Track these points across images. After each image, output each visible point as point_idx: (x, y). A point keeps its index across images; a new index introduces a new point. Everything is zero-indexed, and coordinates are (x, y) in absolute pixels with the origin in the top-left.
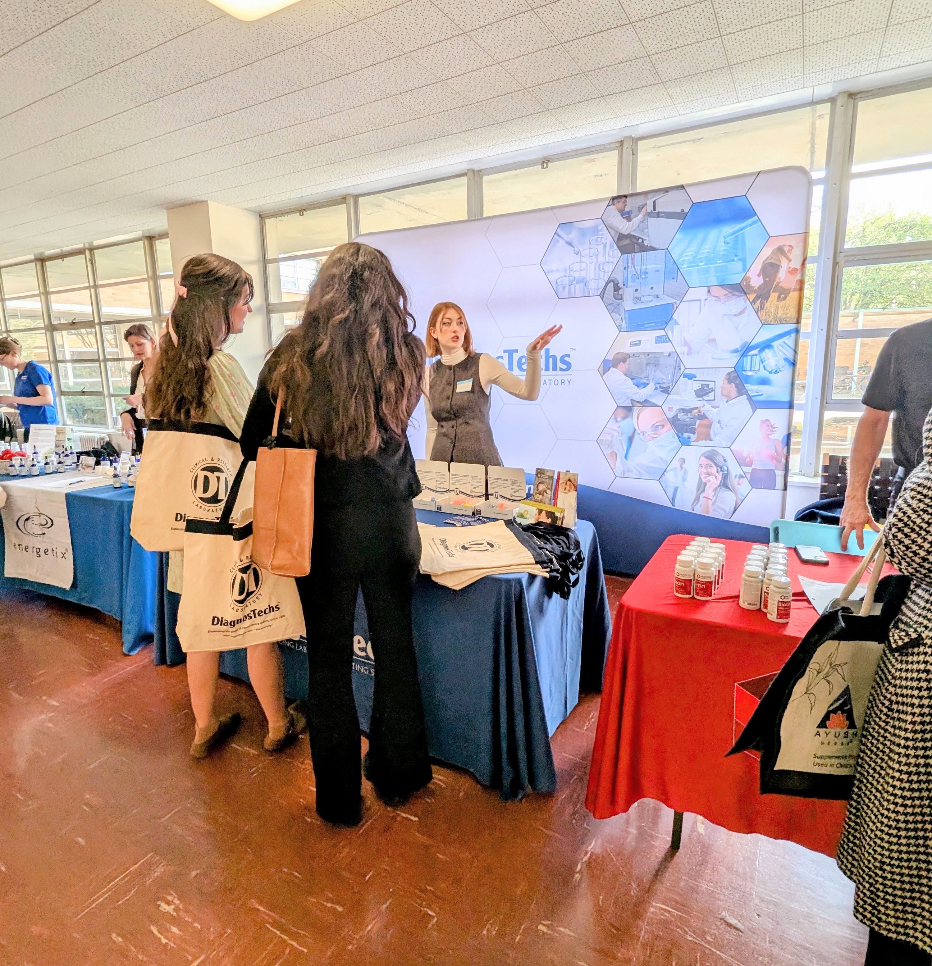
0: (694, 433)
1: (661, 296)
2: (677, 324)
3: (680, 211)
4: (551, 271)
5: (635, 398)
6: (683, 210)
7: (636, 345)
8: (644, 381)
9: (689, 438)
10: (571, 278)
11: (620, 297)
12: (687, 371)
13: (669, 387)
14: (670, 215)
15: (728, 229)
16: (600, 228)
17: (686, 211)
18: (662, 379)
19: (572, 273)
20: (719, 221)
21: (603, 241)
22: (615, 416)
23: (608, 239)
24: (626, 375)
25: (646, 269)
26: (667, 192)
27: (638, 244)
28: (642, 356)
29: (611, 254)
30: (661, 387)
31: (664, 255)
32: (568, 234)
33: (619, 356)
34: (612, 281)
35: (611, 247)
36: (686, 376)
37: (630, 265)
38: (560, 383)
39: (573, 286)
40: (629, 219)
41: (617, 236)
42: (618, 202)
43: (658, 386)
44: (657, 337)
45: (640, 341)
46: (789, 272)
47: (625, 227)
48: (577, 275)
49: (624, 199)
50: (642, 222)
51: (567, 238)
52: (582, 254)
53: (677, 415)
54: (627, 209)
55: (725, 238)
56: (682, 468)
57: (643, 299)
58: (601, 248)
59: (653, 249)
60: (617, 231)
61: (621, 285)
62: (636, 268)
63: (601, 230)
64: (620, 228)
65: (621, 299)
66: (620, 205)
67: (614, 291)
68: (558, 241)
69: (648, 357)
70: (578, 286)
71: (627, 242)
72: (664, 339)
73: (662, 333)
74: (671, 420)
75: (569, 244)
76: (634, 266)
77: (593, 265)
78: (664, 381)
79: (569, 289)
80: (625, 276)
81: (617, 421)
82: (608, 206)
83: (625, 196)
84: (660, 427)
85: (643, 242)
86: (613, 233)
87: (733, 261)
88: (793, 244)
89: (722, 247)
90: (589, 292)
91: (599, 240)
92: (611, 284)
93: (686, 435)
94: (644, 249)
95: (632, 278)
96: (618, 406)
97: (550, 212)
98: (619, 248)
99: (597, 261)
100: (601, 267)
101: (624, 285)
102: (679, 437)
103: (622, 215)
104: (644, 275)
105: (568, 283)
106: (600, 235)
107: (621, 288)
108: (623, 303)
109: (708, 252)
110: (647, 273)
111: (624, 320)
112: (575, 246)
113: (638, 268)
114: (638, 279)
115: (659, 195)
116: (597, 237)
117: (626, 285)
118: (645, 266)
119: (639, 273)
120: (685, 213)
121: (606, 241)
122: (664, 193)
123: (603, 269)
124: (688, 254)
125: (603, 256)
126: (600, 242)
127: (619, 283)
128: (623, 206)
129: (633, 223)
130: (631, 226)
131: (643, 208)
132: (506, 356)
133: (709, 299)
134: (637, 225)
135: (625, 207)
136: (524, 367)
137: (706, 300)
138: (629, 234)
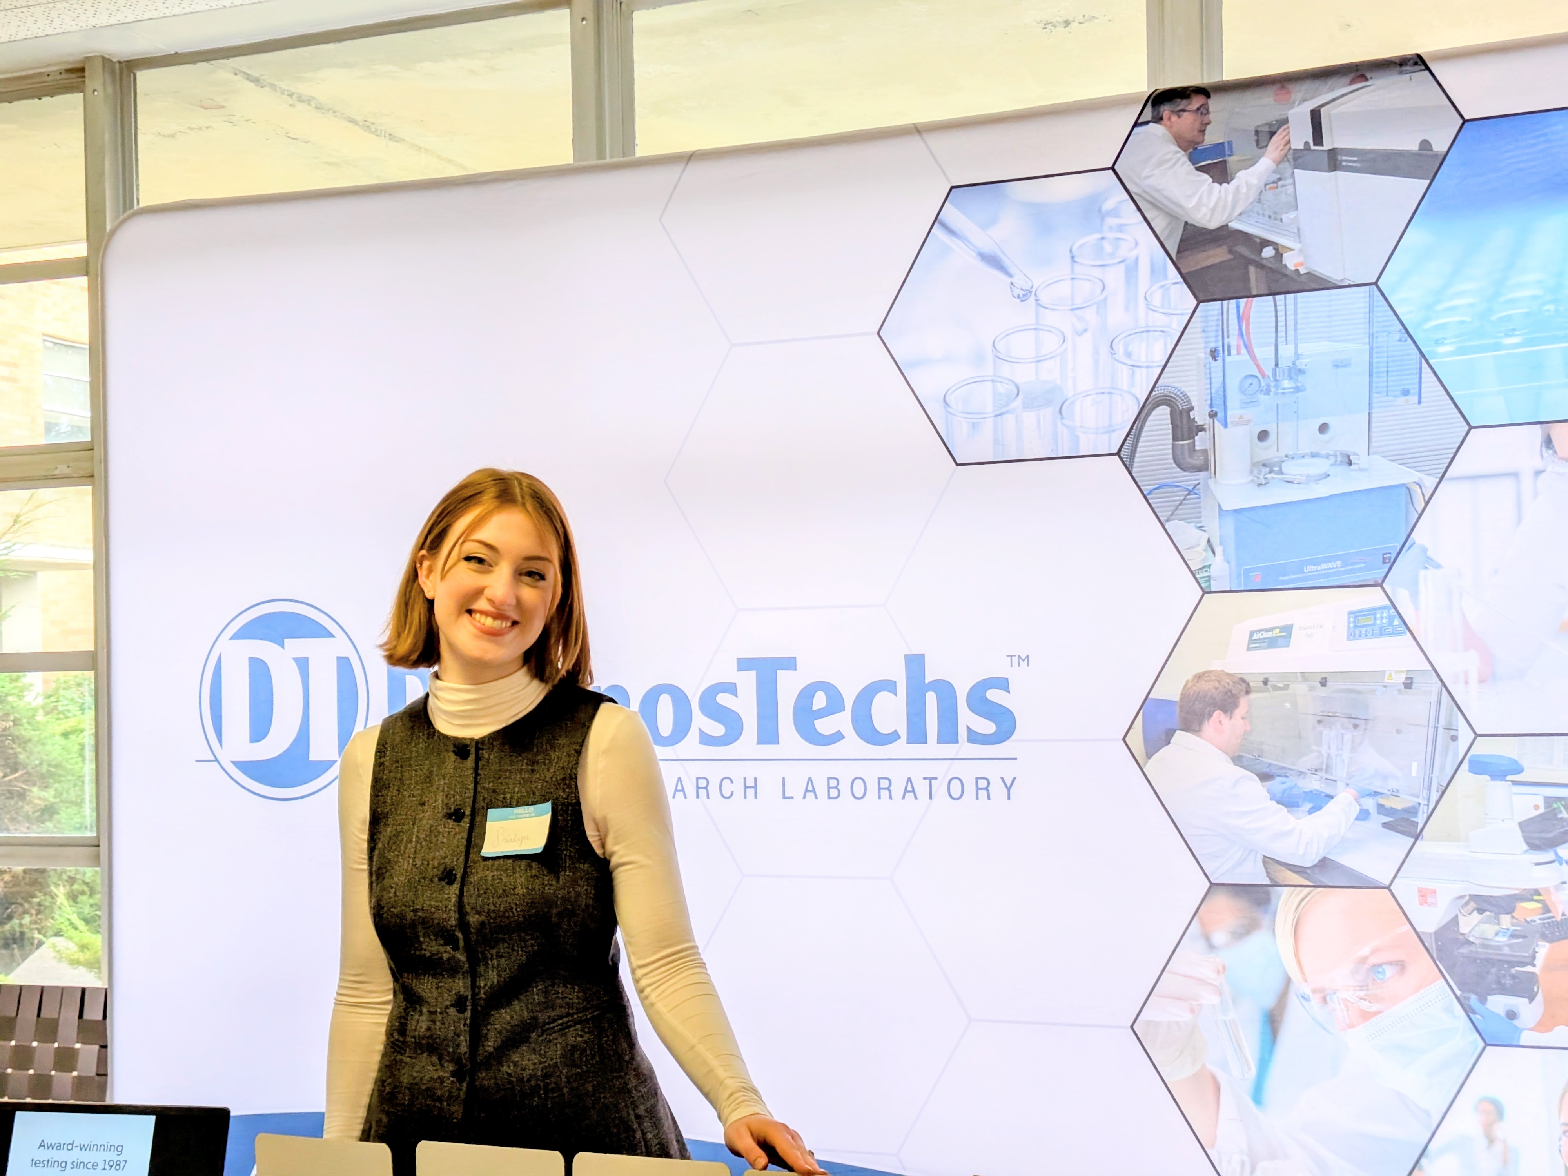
0: (1532, 998)
1: (1362, 459)
2: (1429, 562)
3: (1415, 147)
4: (924, 362)
5: (1283, 851)
6: (1425, 145)
7: (1272, 643)
8: (1313, 784)
9: (1512, 1015)
10: (1001, 388)
11: (1198, 461)
12: (1483, 748)
13: (1413, 811)
14: (1378, 162)
16: (1108, 205)
17: (1440, 145)
18: (1385, 777)
19: (1005, 370)
21: (1123, 253)
22: (1203, 924)
23: (1144, 247)
24: (1237, 760)
25: (1297, 356)
26: (1364, 78)
27: (1260, 266)
28: (1300, 688)
29: (1157, 301)
30: (1381, 809)
32: (985, 226)
33: (1206, 686)
34: (1166, 401)
35: (1156, 274)
36: (1480, 767)
37: (1233, 340)
38: (970, 788)
39: (1009, 419)
40: (1220, 174)
41: (1178, 236)
42: (1179, 112)
43: (1370, 804)
44: (1356, 615)
45: (1287, 630)
47: (1206, 202)
48: (1025, 375)
49: (1196, 102)
50: (1274, 183)
51: (984, 240)
52: (1044, 299)
53: (1455, 920)
54: (1212, 137)
56: (1491, 1140)
57: (1291, 469)
58: (1115, 277)
59: (1318, 283)
60: (1172, 217)
61: (1200, 416)
62: (1258, 352)
63: (1115, 212)
64: (1190, 204)
65: (1204, 467)
66: (1186, 122)
67: (1175, 438)
68: (947, 249)
69: (1322, 692)
70: (1029, 418)
71: (1217, 255)
72: (1382, 619)
73: (1373, 598)
74: (1431, 943)
75: (993, 261)
76: (1249, 348)
77: (1086, 340)
78: (1392, 784)
79: (997, 430)
80: (1217, 383)
81: (1211, 947)
82: (1136, 125)
83: (1203, 92)
84: (1389, 971)
85: (1279, 255)
86: (1159, 223)
90: (1075, 441)
91: (1108, 248)
92: (1162, 414)
93: (1498, 1003)
94: (1285, 282)
95: (1241, 389)
96: (1213, 886)
97: (915, 143)
98: (1186, 278)
99: (1104, 325)
100: (1119, 348)
101: (1213, 415)
102: (1468, 1011)
103: (1193, 160)
104: (1291, 378)
105: (990, 408)
106: (1111, 229)
107: (1201, 428)
108: (1211, 482)
109: (1534, 298)
110: (1301, 372)
111: (1219, 550)
112: (1012, 270)
113: (1265, 353)
114: (1268, 392)
115: (1332, 89)
116: (1099, 236)
117: (1220, 415)
118: (1292, 347)
119: (1269, 373)
120: (1436, 156)
121: (1134, 253)
122: (1352, 82)
123: (1129, 355)
124: (1455, 302)
125: (1127, 309)
126: (1113, 255)
127: (1192, 408)
128: (1197, 125)
129: (1238, 189)
130: (1230, 198)
131: (1272, 134)
132: (747, 681)
133: (1549, 469)
134: (1253, 195)
135: (1202, 132)
136: (824, 726)
137: (1538, 473)
138: (1224, 228)
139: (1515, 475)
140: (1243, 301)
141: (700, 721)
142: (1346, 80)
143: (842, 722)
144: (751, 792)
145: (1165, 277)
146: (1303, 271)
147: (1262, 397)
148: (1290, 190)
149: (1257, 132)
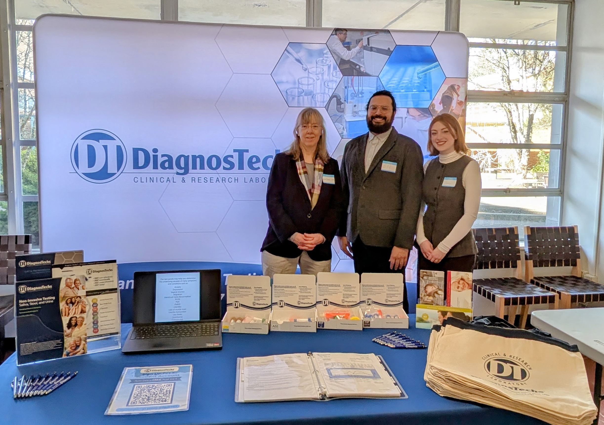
3: (387, 49)
4: (282, 82)
6: (389, 49)
10: (300, 90)
11: (342, 110)
14: (379, 51)
15: (420, 68)
16: (325, 52)
17: (392, 49)
20: (414, 61)
21: (328, 63)
23: (332, 62)
25: (362, 90)
26: (378, 33)
27: (356, 69)
29: (334, 74)
31: (376, 80)
32: (297, 53)
34: (335, 96)
35: (335, 69)
37: (350, 85)
39: (301, 97)
40: (349, 49)
41: (339, 61)
42: (340, 34)
46: (458, 103)
47: (346, 54)
48: (305, 88)
49: (344, 32)
51: (297, 56)
52: (310, 71)
54: (347, 40)
55: (418, 74)
57: (359, 113)
58: (326, 68)
59: (367, 75)
60: (339, 57)
61: (342, 100)
63: (326, 54)
64: (342, 54)
65: (343, 112)
66: (342, 36)
67: (337, 105)
68: (288, 57)
70: (306, 97)
71: (347, 66)
75: (298, 61)
76: (353, 87)
77: (319, 82)
79: (298, 100)
80: (346, 94)
82: (332, 35)
83: (346, 30)
85: (360, 68)
86: (336, 57)
87: (424, 91)
88: (460, 85)
89: (416, 80)
90: (316, 104)
91: (324, 61)
92: (335, 99)
94: (361, 74)
95: (351, 96)
97: (281, 31)
98: (341, 71)
99: (323, 79)
100: (326, 84)
101: (345, 101)
103: (343, 44)
104: (361, 94)
105: (297, 94)
106: (325, 57)
107: (343, 103)
108: (344, 115)
109: (407, 83)
110: (363, 93)
111: (345, 129)
112: (303, 63)
113: (356, 88)
114: (356, 97)
115: (372, 34)
116: (322, 58)
117: (347, 101)
118: (361, 88)
119: (357, 93)
120: (391, 51)
121: (330, 63)
122: (376, 33)
123: (328, 86)
124: (393, 82)
125: (328, 75)
126: (325, 63)
127: (341, 99)
128: (344, 37)
129: (352, 52)
130: (350, 54)
131: (359, 41)
132: (236, 155)
133: (408, 117)
134: (355, 53)
135: (345, 39)
136: (255, 166)
137: (406, 118)
138: (349, 60)
139: (402, 118)
140: (352, 77)
141: (223, 164)
142: (375, 32)
143: (260, 165)
144: (236, 181)
145: (336, 69)
146: (364, 72)
147: (355, 98)
148: (363, 54)
149: (356, 41)
